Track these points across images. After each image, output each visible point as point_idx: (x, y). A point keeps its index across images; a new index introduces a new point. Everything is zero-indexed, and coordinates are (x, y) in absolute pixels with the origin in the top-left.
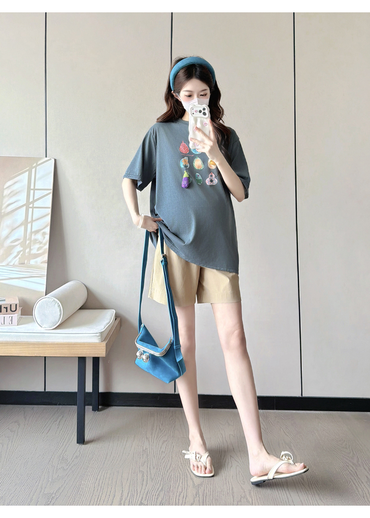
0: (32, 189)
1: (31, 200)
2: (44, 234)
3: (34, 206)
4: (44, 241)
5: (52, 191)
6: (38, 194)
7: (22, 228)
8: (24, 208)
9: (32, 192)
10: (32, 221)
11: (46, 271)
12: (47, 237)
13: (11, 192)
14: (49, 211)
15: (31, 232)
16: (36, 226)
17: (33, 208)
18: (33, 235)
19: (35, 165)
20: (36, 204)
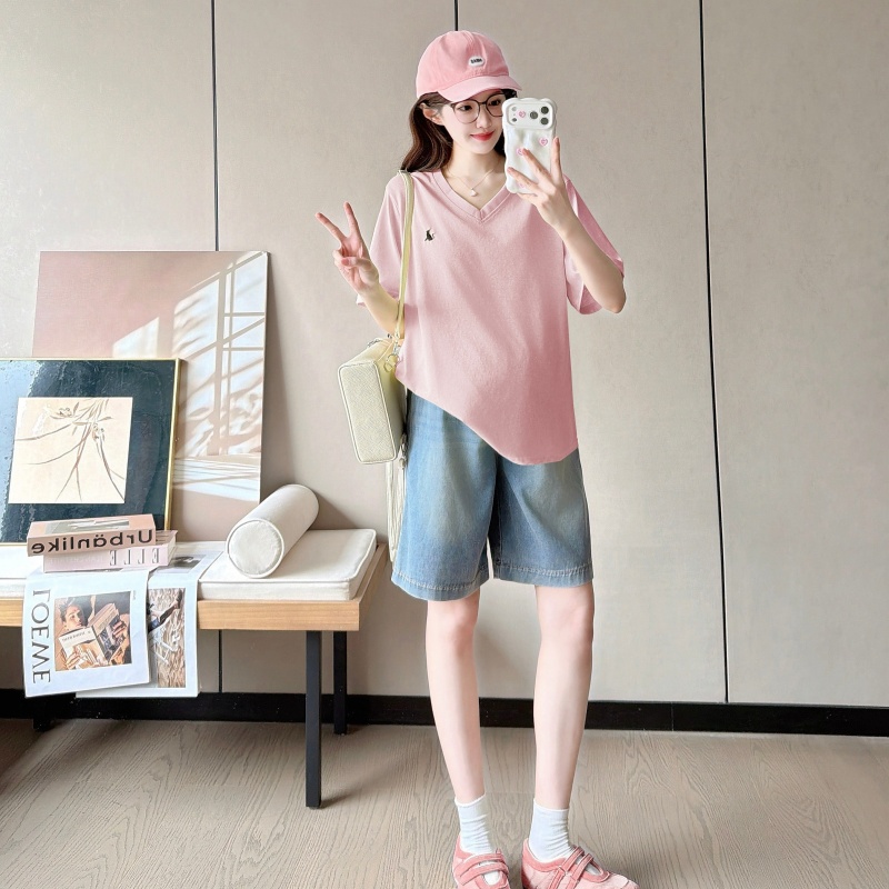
0: (227, 315)
1: (226, 335)
2: (253, 398)
3: (233, 346)
4: (254, 412)
5: (264, 317)
6: (239, 323)
7: (212, 387)
8: (214, 349)
9: (227, 319)
10: (230, 374)
11: (259, 467)
12: (259, 403)
13: (187, 322)
14: (262, 354)
15: (229, 396)
16: (237, 383)
17: (230, 349)
18: (232, 400)
19: (231, 266)
20: (236, 343)
